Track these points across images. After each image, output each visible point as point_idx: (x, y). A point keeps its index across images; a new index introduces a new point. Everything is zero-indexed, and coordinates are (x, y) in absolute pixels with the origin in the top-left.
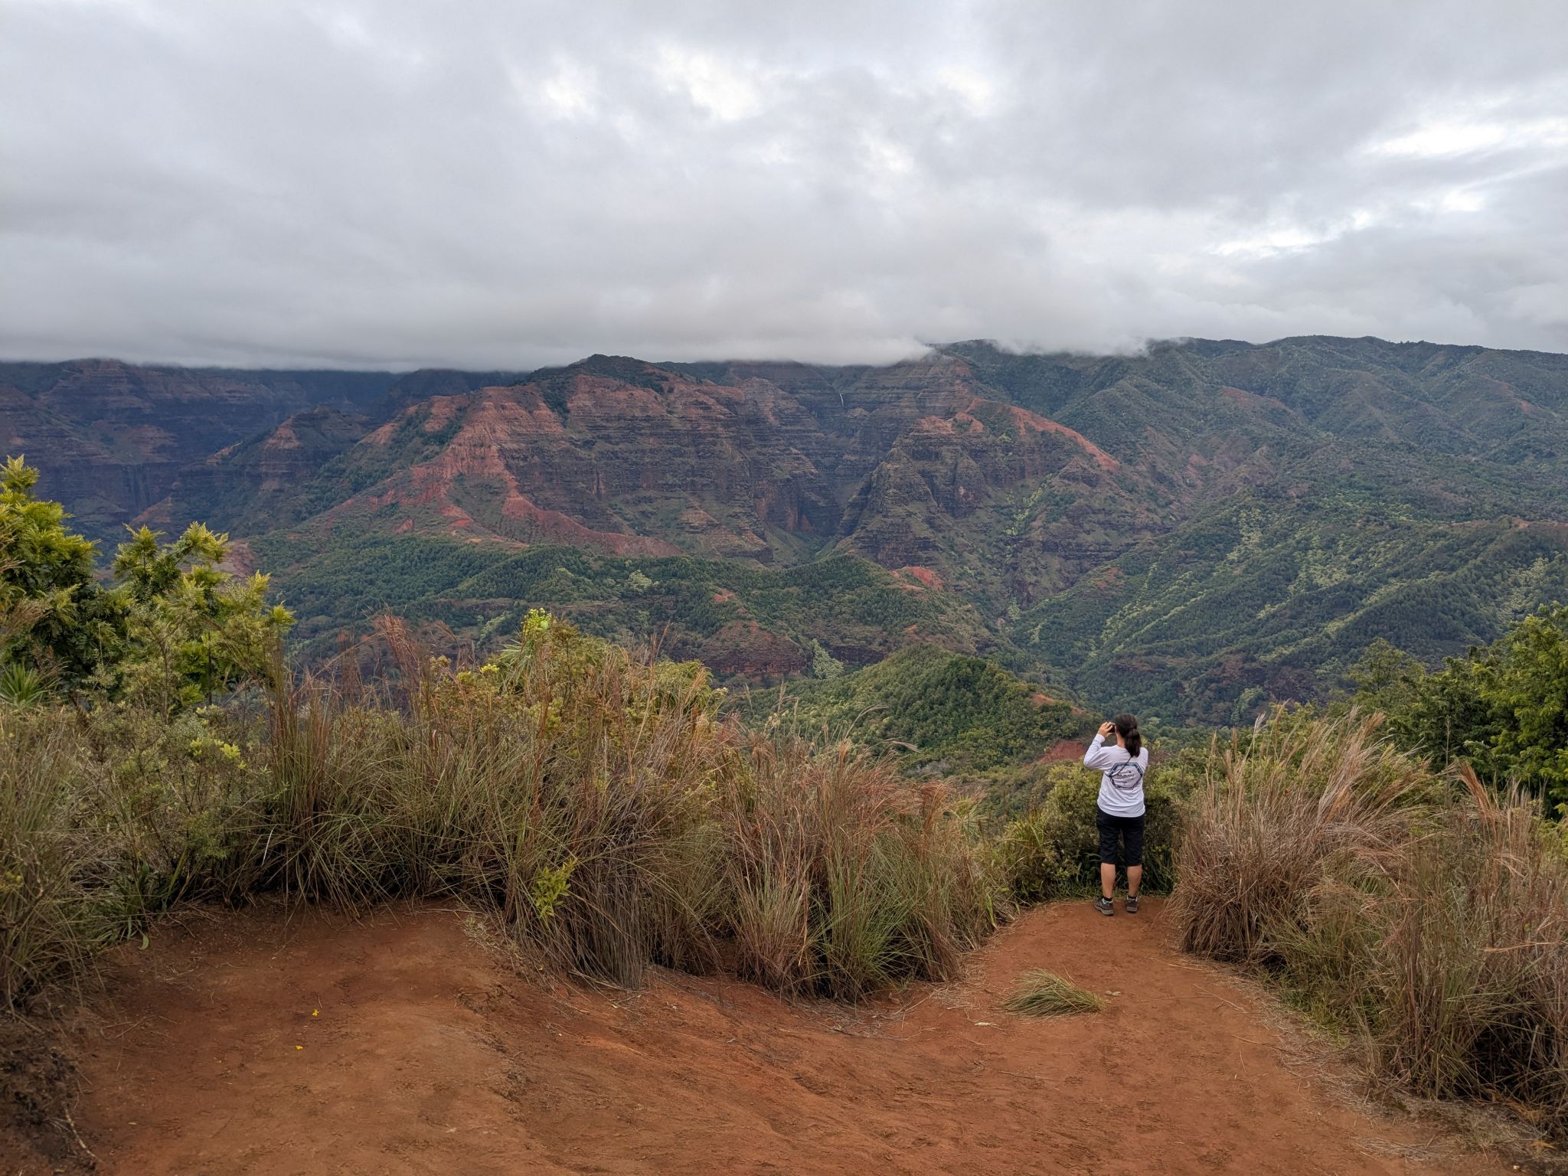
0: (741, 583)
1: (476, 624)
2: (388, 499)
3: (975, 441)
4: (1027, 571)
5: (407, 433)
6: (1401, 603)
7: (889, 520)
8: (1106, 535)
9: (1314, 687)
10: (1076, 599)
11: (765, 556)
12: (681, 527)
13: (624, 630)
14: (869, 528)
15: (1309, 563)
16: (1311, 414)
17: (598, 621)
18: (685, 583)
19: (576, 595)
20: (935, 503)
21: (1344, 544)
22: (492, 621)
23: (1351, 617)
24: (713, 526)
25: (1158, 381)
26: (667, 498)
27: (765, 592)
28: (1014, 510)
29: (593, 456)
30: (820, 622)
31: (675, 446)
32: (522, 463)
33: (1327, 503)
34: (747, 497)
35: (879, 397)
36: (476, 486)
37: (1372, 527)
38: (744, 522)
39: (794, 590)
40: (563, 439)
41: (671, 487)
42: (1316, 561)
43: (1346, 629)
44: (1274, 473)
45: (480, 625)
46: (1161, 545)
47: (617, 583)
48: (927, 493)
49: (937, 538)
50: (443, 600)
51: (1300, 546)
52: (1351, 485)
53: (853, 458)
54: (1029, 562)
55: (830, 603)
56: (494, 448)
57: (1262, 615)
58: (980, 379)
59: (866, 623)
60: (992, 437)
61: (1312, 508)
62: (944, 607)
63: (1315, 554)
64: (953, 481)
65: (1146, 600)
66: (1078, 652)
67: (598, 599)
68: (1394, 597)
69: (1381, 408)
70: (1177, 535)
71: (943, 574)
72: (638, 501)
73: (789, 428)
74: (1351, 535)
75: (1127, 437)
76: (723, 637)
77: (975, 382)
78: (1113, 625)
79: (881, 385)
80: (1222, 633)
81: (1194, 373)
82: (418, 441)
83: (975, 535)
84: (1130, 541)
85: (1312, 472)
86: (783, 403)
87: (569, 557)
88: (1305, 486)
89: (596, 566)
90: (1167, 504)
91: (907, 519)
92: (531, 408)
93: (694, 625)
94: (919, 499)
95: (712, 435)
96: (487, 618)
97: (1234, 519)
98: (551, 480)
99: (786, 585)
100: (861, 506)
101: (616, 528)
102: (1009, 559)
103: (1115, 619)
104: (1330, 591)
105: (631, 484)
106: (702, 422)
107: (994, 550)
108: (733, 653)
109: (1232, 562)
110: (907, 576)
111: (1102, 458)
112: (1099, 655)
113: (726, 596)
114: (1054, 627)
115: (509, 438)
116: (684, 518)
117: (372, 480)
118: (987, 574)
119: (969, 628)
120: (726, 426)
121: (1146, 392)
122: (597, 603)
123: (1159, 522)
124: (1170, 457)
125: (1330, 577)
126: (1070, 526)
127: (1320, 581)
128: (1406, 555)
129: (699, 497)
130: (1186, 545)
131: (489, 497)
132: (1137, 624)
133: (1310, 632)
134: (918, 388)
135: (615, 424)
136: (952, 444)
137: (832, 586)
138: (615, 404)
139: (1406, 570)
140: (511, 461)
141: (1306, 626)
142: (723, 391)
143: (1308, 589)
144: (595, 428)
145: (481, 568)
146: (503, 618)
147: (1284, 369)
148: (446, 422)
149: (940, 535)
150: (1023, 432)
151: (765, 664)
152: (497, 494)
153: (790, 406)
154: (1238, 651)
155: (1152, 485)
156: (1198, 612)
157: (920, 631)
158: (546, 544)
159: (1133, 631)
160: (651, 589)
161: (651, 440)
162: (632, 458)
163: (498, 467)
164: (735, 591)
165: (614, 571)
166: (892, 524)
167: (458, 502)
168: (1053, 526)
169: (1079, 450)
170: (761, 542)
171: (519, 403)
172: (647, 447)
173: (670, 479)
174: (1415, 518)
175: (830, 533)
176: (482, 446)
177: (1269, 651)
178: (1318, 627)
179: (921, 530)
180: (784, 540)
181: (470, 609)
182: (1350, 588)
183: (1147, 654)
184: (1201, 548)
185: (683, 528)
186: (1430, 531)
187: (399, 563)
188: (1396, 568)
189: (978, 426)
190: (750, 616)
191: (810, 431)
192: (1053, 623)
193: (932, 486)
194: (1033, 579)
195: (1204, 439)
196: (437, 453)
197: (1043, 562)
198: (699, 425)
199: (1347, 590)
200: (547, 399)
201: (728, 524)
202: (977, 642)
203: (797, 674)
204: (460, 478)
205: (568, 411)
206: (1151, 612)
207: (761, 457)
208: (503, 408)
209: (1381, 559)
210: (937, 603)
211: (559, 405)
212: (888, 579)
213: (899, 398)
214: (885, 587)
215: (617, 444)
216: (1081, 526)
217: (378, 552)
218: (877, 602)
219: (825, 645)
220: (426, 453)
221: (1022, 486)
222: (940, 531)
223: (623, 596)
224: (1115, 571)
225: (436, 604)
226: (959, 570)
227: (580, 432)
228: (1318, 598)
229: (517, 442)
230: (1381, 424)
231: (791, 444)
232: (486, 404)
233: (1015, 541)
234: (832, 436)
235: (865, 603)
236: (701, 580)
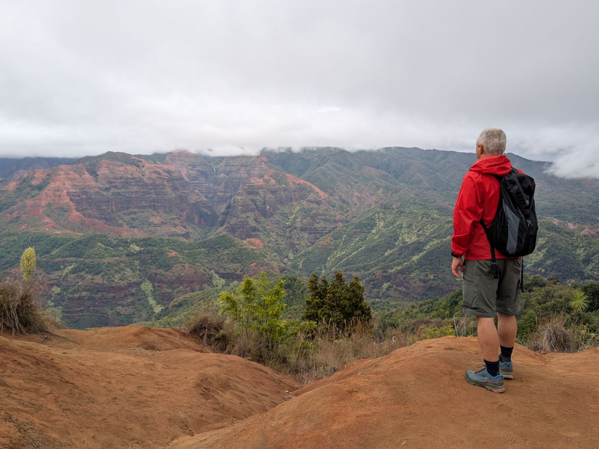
0: (180, 248)
1: (60, 269)
2: (15, 215)
3: (272, 187)
4: (295, 239)
5: (23, 185)
6: (440, 248)
7: (239, 220)
8: (325, 224)
9: (410, 282)
10: (315, 250)
11: (186, 235)
12: (149, 224)
13: (129, 270)
14: (231, 223)
15: (402, 233)
16: (397, 176)
17: (116, 266)
18: (155, 248)
19: (106, 255)
20: (258, 212)
21: (415, 226)
22: (68, 268)
23: (421, 254)
24: (164, 223)
25: (340, 164)
26: (143, 212)
27: (190, 251)
28: (289, 215)
29: (110, 194)
30: (215, 263)
31: (146, 190)
32: (77, 198)
33: (407, 210)
34: (178, 211)
35: (230, 169)
36: (57, 208)
37: (424, 219)
38: (177, 222)
39: (203, 250)
40: (96, 187)
41: (144, 207)
42: (405, 233)
43: (420, 259)
44: (385, 199)
45: (62, 270)
46: (346, 228)
47: (125, 249)
48: (254, 208)
49: (259, 226)
50: (44, 259)
51: (399, 227)
52: (415, 204)
53: (221, 194)
54: (296, 235)
55: (218, 255)
56: (65, 191)
57: (386, 254)
58: (271, 162)
59: (234, 263)
60: (279, 186)
61: (402, 212)
62: (266, 255)
63: (404, 230)
64: (264, 203)
65: (342, 250)
66: (318, 271)
67: (116, 257)
68: (437, 246)
69: (422, 174)
70: (352, 224)
71: (263, 241)
72: (130, 214)
73: (193, 182)
74: (417, 222)
75: (330, 185)
76: (173, 271)
77: (270, 164)
78: (330, 260)
79: (231, 164)
80: (372, 262)
81: (353, 161)
82: (29, 189)
83: (274, 225)
84: (334, 226)
85: (400, 199)
86: (190, 172)
87: (102, 239)
88: (399, 204)
89: (114, 242)
90: (347, 212)
91: (247, 219)
92: (81, 174)
93: (160, 266)
94: (251, 211)
95: (162, 185)
96: (65, 267)
97: (373, 217)
98: (91, 205)
99: (199, 248)
100: (226, 214)
101: (121, 225)
102: (288, 234)
103: (331, 257)
104: (412, 244)
105: (126, 206)
106: (158, 180)
107: (282, 231)
108: (178, 278)
109: (374, 234)
110: (249, 242)
111: (322, 194)
112: (326, 272)
113: (173, 254)
114: (308, 261)
115: (71, 187)
116: (151, 220)
117: (6, 206)
118: (280, 241)
119: (276, 263)
120: (168, 181)
121: (336, 168)
122: (116, 258)
123: (345, 219)
124: (347, 193)
125: (411, 239)
126: (311, 221)
127: (407, 240)
128: (438, 230)
129: (157, 211)
130: (356, 228)
131: (63, 213)
132: (340, 259)
133: (407, 260)
134: (247, 166)
135: (119, 181)
136: (263, 188)
137: (219, 248)
138: (119, 172)
139: (439, 236)
140: (72, 197)
141: (404, 258)
142: (166, 167)
143: (403, 244)
144: (110, 182)
145: (61, 244)
146: (73, 266)
147: (386, 159)
148: (42, 180)
149: (260, 225)
150: (291, 183)
151: (192, 282)
152: (66, 212)
153: (193, 173)
154: (380, 269)
155: (341, 204)
156: (363, 254)
157: (257, 265)
158: (91, 233)
159: (338, 262)
160: (140, 252)
161: (135, 187)
162: (127, 195)
163: (67, 200)
164: (177, 251)
165: (123, 244)
166: (241, 221)
167: (48, 216)
168: (305, 221)
169: (312, 191)
170: (185, 230)
171: (75, 172)
172: (133, 190)
173: (144, 204)
174: (440, 215)
175: (212, 225)
176: (59, 191)
177: (392, 268)
178: (409, 258)
179: (253, 224)
180: (194, 229)
181: (57, 263)
182: (419, 243)
183: (345, 271)
184: (362, 229)
185: (150, 225)
186: (446, 220)
187: (22, 243)
188: (435, 235)
189: (273, 181)
190: (185, 262)
191: (202, 183)
192: (307, 260)
193: (256, 205)
194: (298, 242)
195: (359, 186)
196: (38, 194)
197: (301, 236)
198: (156, 181)
199: (418, 244)
200: (88, 170)
201: (170, 223)
202: (280, 269)
203: (206, 285)
204: (49, 205)
205: (98, 175)
206: (345, 254)
207: (183, 194)
208: (68, 174)
209: (429, 232)
210: (263, 253)
211: (93, 173)
212: (242, 244)
213: (239, 170)
214: (241, 248)
215: (120, 189)
216: (315, 220)
217: (11, 238)
218: (239, 254)
219: (217, 272)
220: (32, 194)
221: (292, 205)
222: (260, 224)
223: (127, 255)
224: (330, 238)
225: (41, 261)
226: (268, 239)
227: (103, 184)
228: (407, 247)
229: (75, 189)
230: (422, 180)
231: (195, 189)
232: (61, 172)
233: (290, 227)
234: (211, 185)
235: (233, 254)
236: (162, 247)
